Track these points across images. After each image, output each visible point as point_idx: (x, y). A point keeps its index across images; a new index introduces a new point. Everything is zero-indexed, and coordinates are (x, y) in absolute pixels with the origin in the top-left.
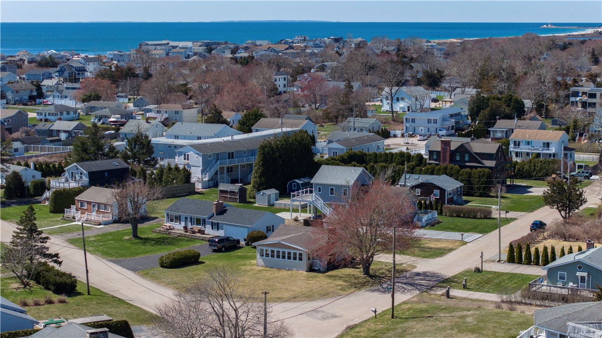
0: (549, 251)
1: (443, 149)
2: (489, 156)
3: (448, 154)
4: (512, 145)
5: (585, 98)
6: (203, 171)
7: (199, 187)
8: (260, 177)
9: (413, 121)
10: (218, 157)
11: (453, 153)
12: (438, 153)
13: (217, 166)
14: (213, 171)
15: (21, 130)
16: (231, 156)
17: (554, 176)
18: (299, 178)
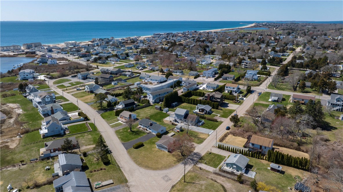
0: (228, 147)
1: (208, 96)
2: (219, 99)
3: (209, 97)
4: (226, 88)
5: (245, 64)
6: (153, 99)
7: (152, 104)
8: (165, 103)
9: (205, 73)
10: (156, 96)
11: (210, 97)
12: (207, 96)
13: (156, 98)
14: (155, 99)
15: (119, 74)
16: (159, 95)
17: (234, 101)
18: (174, 103)
